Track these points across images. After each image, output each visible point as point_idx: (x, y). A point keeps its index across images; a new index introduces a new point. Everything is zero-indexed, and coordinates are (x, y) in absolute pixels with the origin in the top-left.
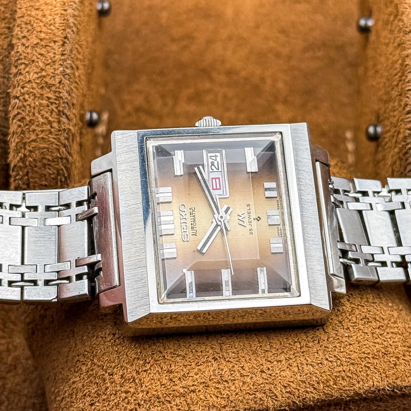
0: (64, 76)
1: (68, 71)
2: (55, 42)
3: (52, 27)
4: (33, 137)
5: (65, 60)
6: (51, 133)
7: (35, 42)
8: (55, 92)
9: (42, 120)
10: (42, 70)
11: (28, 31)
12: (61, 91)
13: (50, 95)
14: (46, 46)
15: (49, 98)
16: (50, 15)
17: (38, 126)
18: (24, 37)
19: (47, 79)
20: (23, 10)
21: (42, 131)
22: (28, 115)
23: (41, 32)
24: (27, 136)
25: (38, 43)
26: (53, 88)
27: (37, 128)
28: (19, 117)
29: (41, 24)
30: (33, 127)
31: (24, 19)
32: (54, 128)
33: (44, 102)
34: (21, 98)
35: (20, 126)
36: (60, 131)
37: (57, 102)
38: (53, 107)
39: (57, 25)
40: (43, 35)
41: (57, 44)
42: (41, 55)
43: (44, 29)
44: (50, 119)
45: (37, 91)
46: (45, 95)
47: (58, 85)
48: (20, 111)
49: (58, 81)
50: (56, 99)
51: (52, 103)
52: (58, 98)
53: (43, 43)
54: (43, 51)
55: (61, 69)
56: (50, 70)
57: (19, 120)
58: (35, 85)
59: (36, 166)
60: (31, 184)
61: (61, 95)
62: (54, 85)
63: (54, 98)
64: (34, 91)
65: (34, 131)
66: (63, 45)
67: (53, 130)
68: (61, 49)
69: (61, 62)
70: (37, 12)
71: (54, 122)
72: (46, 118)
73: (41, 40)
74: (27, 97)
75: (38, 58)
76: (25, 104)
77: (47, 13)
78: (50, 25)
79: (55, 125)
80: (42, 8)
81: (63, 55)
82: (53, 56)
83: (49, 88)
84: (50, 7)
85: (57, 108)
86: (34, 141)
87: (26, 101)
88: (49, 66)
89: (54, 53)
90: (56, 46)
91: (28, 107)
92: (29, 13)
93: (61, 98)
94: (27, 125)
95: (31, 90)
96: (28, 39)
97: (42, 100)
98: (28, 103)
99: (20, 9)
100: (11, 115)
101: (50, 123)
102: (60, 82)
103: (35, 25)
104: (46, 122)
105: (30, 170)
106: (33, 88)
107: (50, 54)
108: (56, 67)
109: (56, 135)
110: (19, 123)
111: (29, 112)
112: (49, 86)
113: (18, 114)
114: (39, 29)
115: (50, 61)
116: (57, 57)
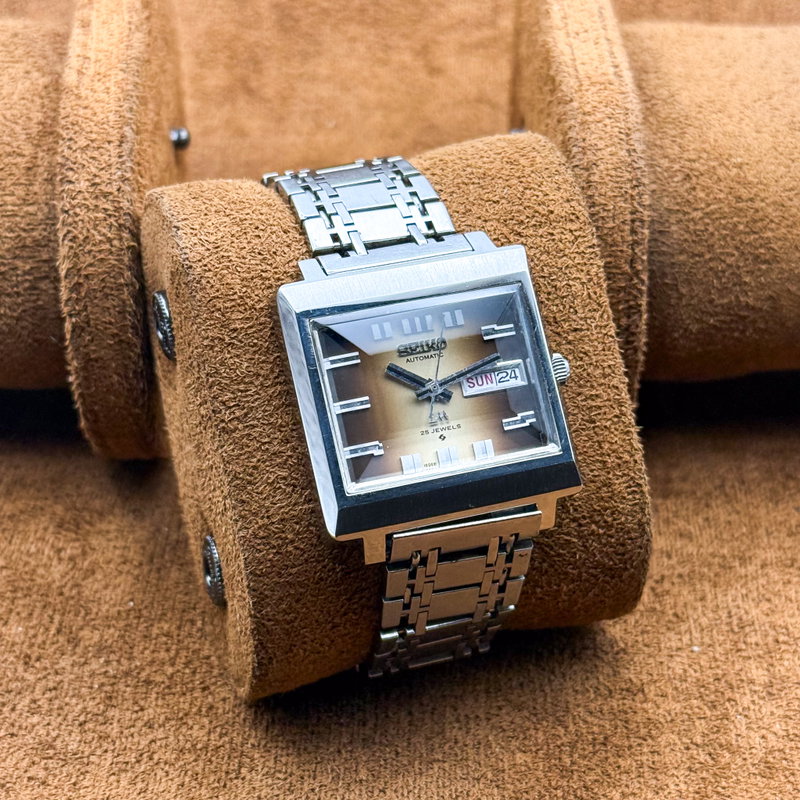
0: (123, 182)
1: (128, 175)
2: (109, 142)
3: (105, 126)
4: (89, 260)
5: (123, 163)
6: (111, 253)
7: (85, 144)
8: (113, 201)
9: (99, 238)
10: (95, 176)
11: (75, 133)
12: (121, 200)
13: (106, 206)
14: (99, 148)
15: (106, 210)
16: (102, 113)
17: (94, 245)
18: (71, 139)
19: (103, 187)
20: (68, 109)
21: (100, 251)
22: (81, 233)
23: (91, 132)
24: (82, 259)
25: (88, 145)
26: (111, 197)
27: (93, 248)
28: (70, 236)
29: (92, 124)
30: (88, 247)
31: (70, 119)
32: (115, 246)
33: (101, 215)
34: (71, 212)
35: (71, 247)
36: (122, 250)
37: (117, 214)
38: (112, 220)
39: (111, 124)
40: (94, 136)
41: (112, 145)
42: (93, 158)
43: (95, 129)
44: (109, 235)
45: (91, 202)
46: (101, 207)
47: (116, 193)
48: (70, 228)
49: (115, 188)
50: (115, 211)
51: (110, 216)
52: (117, 209)
53: (95, 145)
54: (96, 154)
55: (119, 173)
56: (105, 175)
57: (71, 240)
58: (87, 195)
59: (96, 298)
60: (92, 322)
61: (121, 205)
62: (111, 193)
63: (112, 208)
64: (87, 203)
65: (90, 252)
66: (120, 146)
67: (113, 249)
68: (118, 151)
69: (118, 166)
70: (86, 111)
71: (115, 238)
72: (104, 235)
73: (92, 141)
74: (78, 210)
75: (89, 163)
76: (77, 219)
77: (98, 111)
78: (103, 124)
79: (116, 242)
80: (92, 105)
81: (120, 157)
82: (107, 158)
83: (105, 197)
84: (102, 104)
85: (116, 221)
86: (91, 265)
87: (77, 215)
88: (104, 172)
89: (110, 156)
90: (110, 147)
91: (80, 223)
92: (75, 112)
93: (121, 208)
94: (80, 245)
95: (83, 202)
96: (76, 142)
97: (97, 212)
98: (80, 218)
99: (64, 108)
100: (61, 235)
101: (110, 240)
102: (118, 190)
103: (84, 125)
104: (105, 240)
105: (88, 304)
106: (85, 199)
107: (104, 157)
108: (113, 170)
109: (118, 255)
110: (71, 244)
111: (82, 228)
112: (106, 195)
113: (69, 232)
114: (88, 129)
115: (104, 165)
116: (113, 160)
